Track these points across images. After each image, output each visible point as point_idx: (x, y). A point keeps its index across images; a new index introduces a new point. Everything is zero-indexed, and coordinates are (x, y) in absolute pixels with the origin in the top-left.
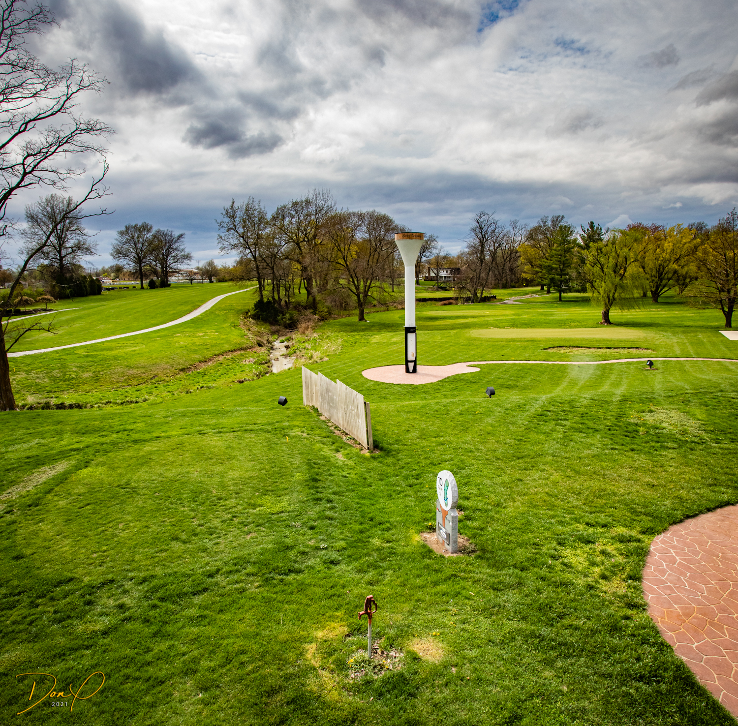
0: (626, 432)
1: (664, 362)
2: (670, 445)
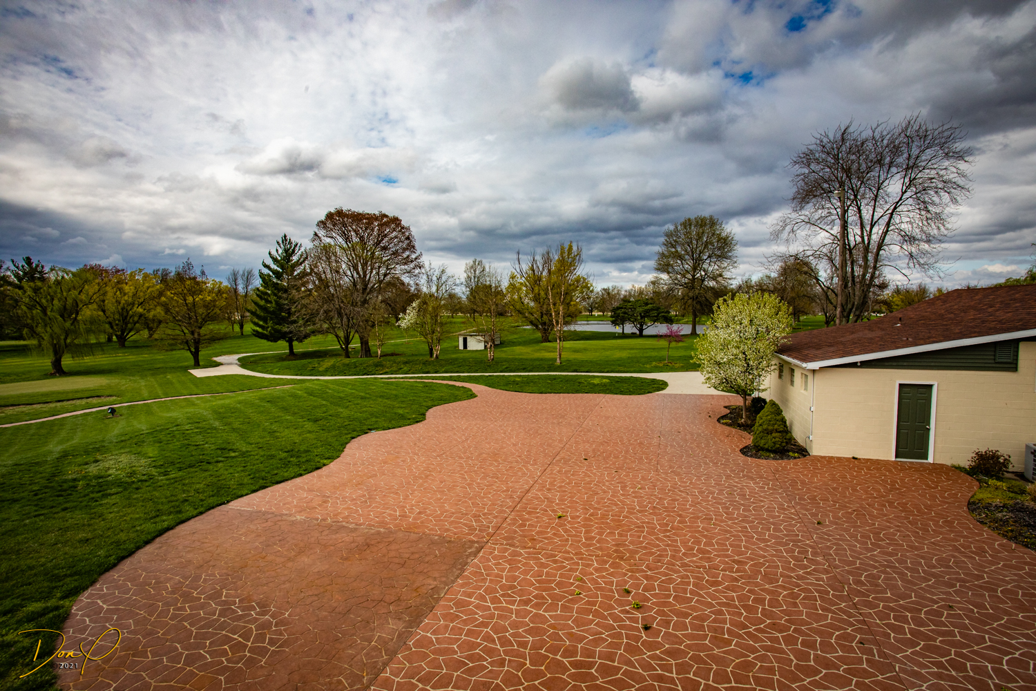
0: (60, 491)
1: (129, 406)
2: (114, 490)
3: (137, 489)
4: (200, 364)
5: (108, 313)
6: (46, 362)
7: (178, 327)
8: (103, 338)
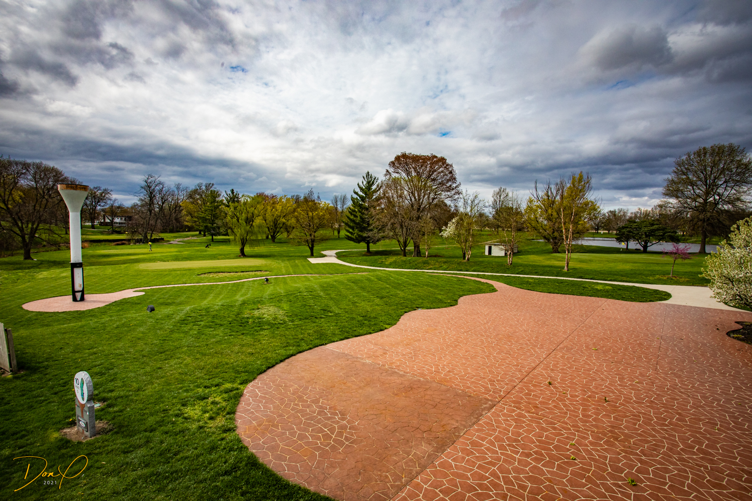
0: (241, 323)
1: (275, 278)
2: (266, 327)
3: (278, 328)
4: (314, 255)
5: (267, 221)
6: (237, 249)
7: (303, 231)
8: (264, 237)
